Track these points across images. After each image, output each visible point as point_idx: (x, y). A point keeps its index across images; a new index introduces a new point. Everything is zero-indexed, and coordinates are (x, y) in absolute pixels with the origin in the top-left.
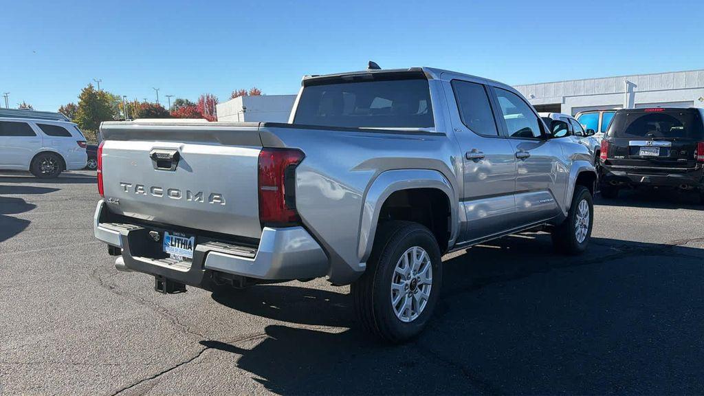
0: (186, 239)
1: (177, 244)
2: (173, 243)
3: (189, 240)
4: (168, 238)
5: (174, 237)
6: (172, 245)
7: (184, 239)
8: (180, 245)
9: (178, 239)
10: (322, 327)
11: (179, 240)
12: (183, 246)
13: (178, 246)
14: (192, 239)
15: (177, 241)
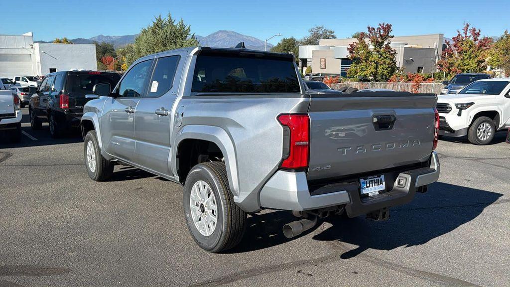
0: (378, 178)
1: (371, 185)
2: (368, 185)
3: (380, 179)
4: (364, 183)
5: (368, 181)
6: (367, 187)
7: (376, 179)
8: (374, 184)
11: (372, 181)
12: (376, 184)
13: (372, 186)
14: (382, 177)
15: (371, 182)
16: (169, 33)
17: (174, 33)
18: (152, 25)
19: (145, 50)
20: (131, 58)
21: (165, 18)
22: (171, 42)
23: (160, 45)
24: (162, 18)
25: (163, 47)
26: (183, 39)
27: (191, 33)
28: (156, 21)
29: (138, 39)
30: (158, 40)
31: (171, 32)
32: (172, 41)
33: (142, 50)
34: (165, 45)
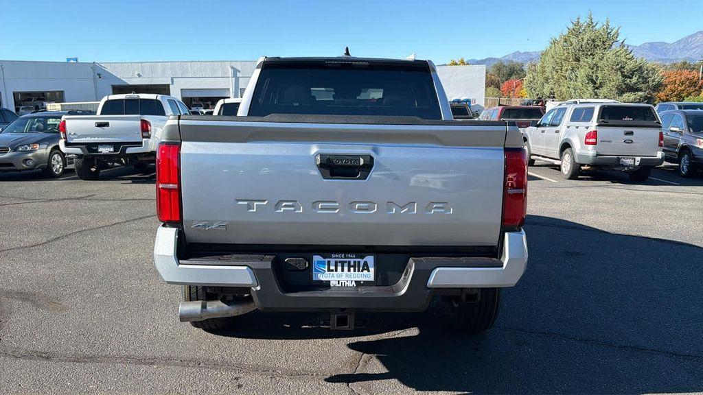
0: (359, 260)
1: (339, 268)
2: (332, 268)
3: (362, 262)
4: (323, 263)
5: (333, 261)
6: (329, 270)
8: (346, 268)
9: (340, 262)
10: (396, 332)
11: (343, 262)
12: (352, 269)
13: (343, 270)
14: (370, 259)
15: (339, 264)
16: (585, 41)
17: (593, 40)
18: (566, 32)
19: (551, 68)
20: (532, 80)
21: (584, 21)
22: (587, 54)
23: (571, 59)
24: (581, 21)
25: (574, 63)
26: (605, 48)
27: (620, 39)
28: (571, 26)
29: (544, 54)
30: (568, 53)
31: (588, 40)
32: (589, 53)
33: (546, 69)
34: (578, 60)
